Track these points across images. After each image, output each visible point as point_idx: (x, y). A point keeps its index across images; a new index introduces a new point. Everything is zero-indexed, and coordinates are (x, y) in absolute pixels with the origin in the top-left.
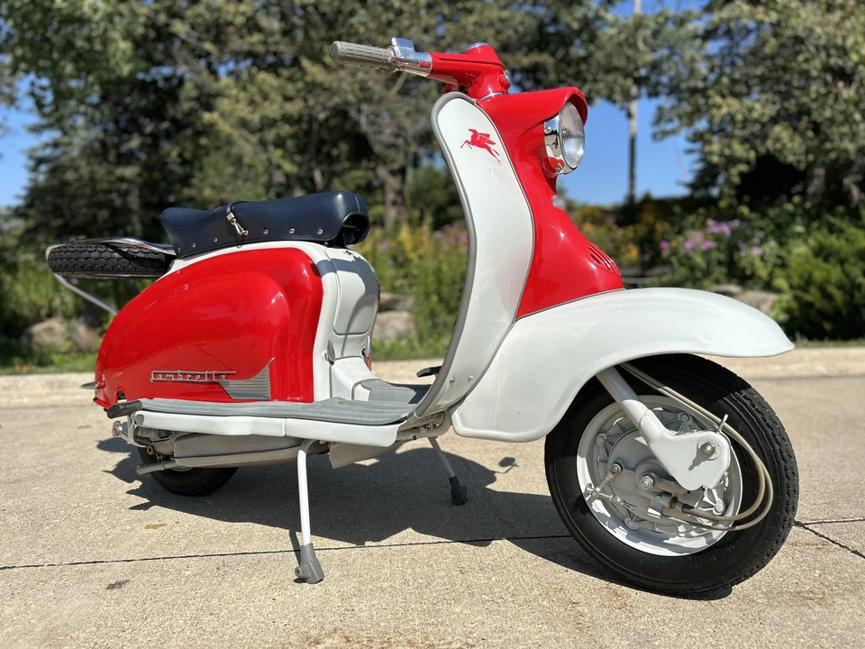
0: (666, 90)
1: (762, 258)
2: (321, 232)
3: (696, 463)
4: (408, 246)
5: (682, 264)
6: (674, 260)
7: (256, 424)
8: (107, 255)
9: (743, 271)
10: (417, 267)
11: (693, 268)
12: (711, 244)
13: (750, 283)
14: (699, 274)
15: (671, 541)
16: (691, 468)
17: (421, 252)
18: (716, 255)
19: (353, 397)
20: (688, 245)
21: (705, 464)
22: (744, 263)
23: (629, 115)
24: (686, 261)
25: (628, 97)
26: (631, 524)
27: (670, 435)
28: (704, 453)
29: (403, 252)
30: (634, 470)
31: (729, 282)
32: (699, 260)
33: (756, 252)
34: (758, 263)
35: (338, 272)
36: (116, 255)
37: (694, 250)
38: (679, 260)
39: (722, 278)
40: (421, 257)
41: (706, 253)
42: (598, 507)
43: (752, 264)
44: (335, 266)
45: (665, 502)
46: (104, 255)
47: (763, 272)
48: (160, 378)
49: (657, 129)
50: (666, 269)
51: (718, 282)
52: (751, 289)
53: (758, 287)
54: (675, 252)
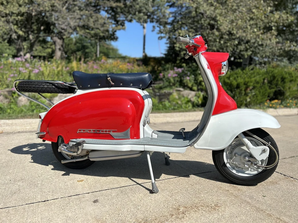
0: (156, 21)
1: (190, 80)
2: (141, 85)
3: (261, 154)
5: (167, 81)
6: (164, 79)
7: (132, 147)
8: (51, 87)
9: (184, 83)
11: (170, 82)
12: (176, 75)
13: (186, 88)
14: (171, 84)
15: (246, 172)
16: (260, 155)
18: (177, 79)
19: (152, 137)
20: (169, 75)
21: (264, 154)
22: (185, 81)
23: (144, 28)
24: (168, 80)
25: (146, 22)
26: (237, 169)
27: (254, 147)
28: (264, 151)
30: (240, 155)
31: (180, 87)
32: (172, 80)
33: (188, 78)
34: (188, 81)
35: (148, 99)
36: (54, 87)
37: (171, 77)
38: (166, 79)
39: (178, 86)
41: (174, 78)
42: (228, 165)
43: (187, 82)
44: (147, 96)
45: (249, 163)
46: (49, 87)
47: (190, 85)
48: (82, 131)
50: (161, 82)
51: (177, 87)
52: (186, 89)
53: (188, 89)
54: (164, 77)
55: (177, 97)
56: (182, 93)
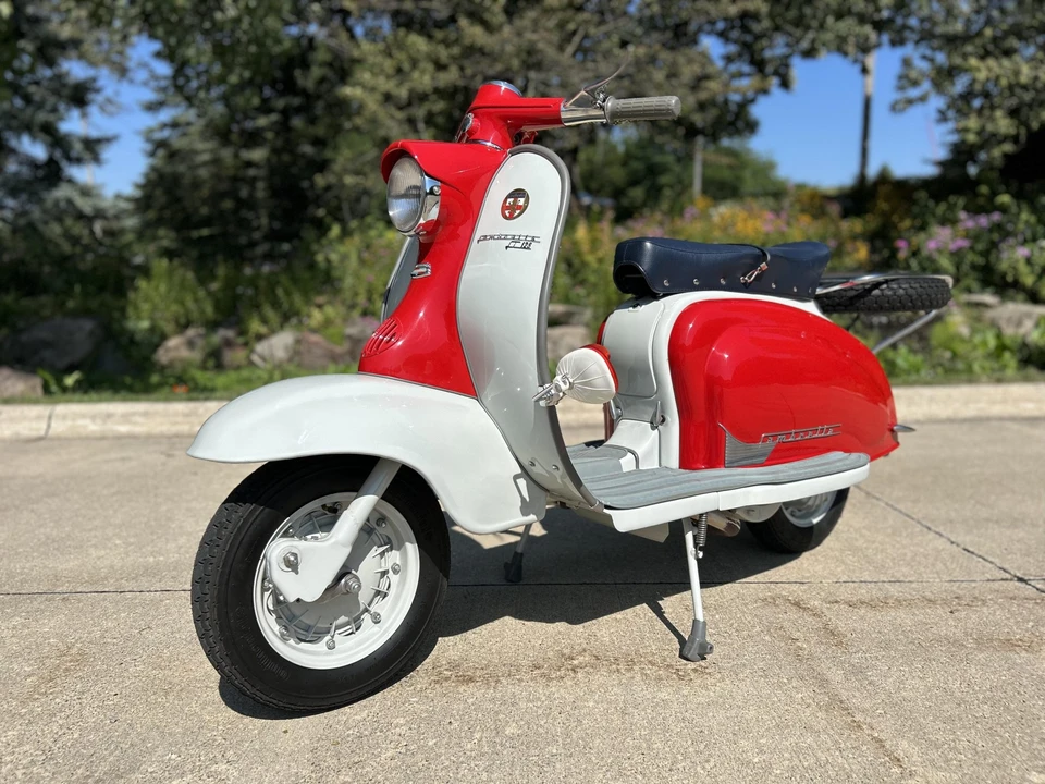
0: (915, 37)
1: (1029, 261)
4: (585, 247)
5: (924, 269)
6: (914, 263)
9: (1003, 276)
10: (595, 272)
12: (965, 243)
13: (1010, 291)
17: (600, 254)
18: (971, 257)
20: (933, 245)
22: (1004, 266)
23: (865, 70)
24: (929, 263)
25: (865, 49)
29: (579, 254)
31: (983, 291)
32: (945, 262)
33: (1020, 252)
34: (1023, 268)
37: (940, 251)
38: (920, 263)
39: (975, 285)
40: (600, 261)
41: (956, 254)
43: (1015, 269)
47: (1029, 280)
49: (898, 96)
51: (969, 291)
52: (1013, 299)
53: (1021, 296)
54: (915, 253)
55: (965, 331)
56: (989, 314)
